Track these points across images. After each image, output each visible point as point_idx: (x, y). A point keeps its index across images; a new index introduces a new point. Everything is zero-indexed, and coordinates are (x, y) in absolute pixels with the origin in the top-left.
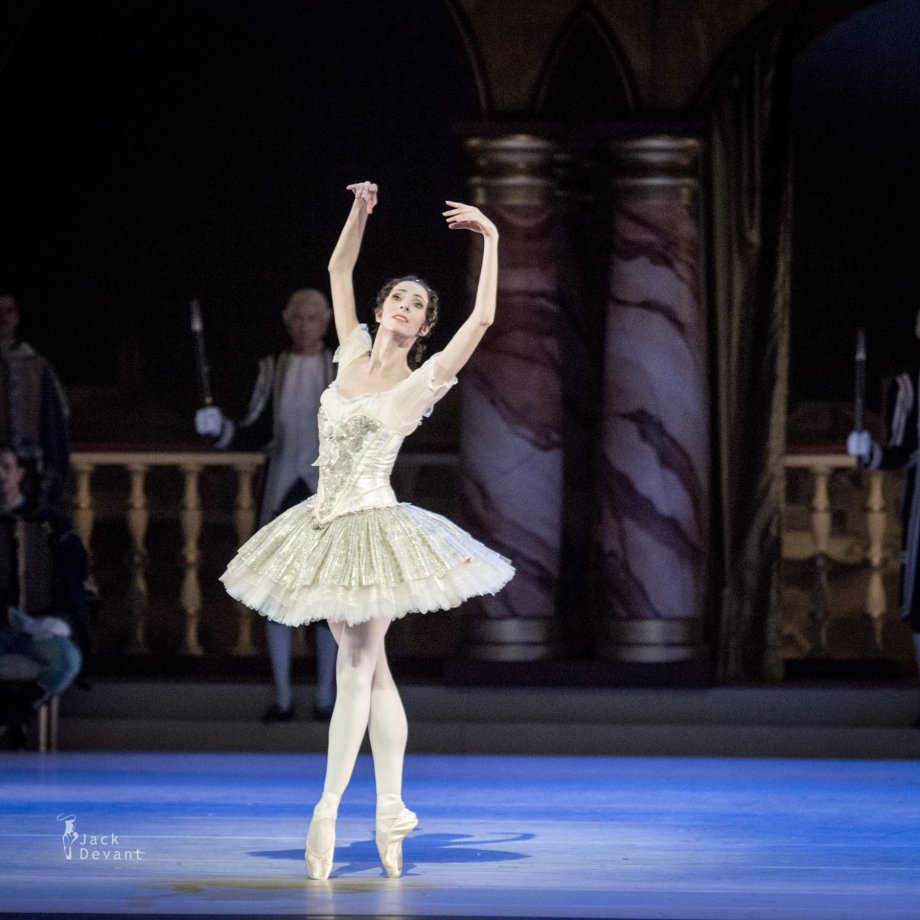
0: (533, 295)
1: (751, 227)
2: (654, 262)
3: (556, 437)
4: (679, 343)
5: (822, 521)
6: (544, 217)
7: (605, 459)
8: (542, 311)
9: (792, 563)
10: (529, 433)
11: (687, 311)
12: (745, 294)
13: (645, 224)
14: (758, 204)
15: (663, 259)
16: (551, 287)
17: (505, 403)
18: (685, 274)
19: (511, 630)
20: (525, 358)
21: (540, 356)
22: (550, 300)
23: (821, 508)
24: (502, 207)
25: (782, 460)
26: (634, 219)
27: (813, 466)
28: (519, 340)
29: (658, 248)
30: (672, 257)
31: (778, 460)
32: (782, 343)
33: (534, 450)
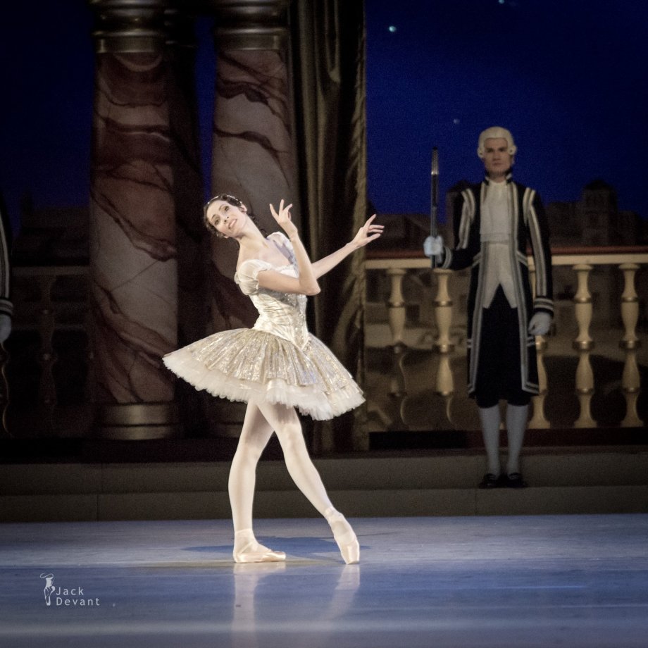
0: (149, 129)
1: (333, 67)
2: (251, 99)
3: (171, 249)
4: (275, 168)
5: (398, 315)
6: (154, 64)
7: (213, 266)
8: (158, 143)
9: (373, 350)
10: (149, 247)
11: (280, 139)
13: (243, 67)
14: (338, 48)
15: (258, 96)
16: (162, 122)
17: (128, 222)
18: (278, 108)
19: (137, 414)
20: (144, 183)
21: (157, 180)
22: (164, 133)
23: (397, 304)
24: (121, 54)
25: (363, 263)
26: (234, 62)
27: (390, 268)
28: (138, 168)
29: (254, 88)
30: (267, 95)
31: (360, 263)
32: (361, 165)
33: (155, 260)
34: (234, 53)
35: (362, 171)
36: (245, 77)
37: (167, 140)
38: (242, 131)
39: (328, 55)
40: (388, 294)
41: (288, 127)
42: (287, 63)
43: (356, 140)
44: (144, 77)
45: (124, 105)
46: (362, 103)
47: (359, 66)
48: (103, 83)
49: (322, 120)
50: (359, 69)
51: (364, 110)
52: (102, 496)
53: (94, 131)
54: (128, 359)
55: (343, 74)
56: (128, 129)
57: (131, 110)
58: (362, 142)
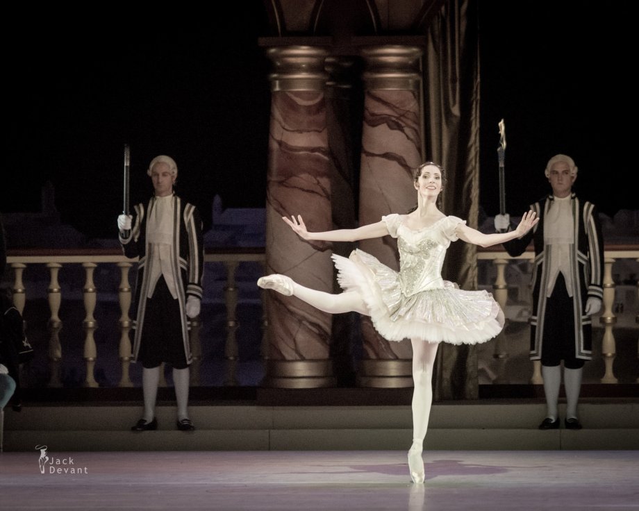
0: (313, 150)
1: (454, 104)
2: (391, 128)
5: (502, 294)
6: (317, 100)
11: (412, 162)
13: (385, 103)
15: (397, 126)
16: (323, 145)
18: (411, 135)
19: (301, 369)
20: (308, 191)
21: (318, 189)
22: (324, 153)
23: (501, 286)
24: (292, 92)
25: (476, 256)
26: (379, 100)
27: (496, 259)
28: (304, 179)
29: (394, 119)
30: (403, 125)
31: (473, 255)
32: (475, 179)
33: (315, 251)
34: (379, 92)
35: (476, 184)
36: (386, 111)
37: (326, 158)
38: (382, 153)
39: (450, 93)
40: (495, 279)
41: (419, 150)
42: (419, 102)
43: (471, 160)
44: (309, 110)
45: (293, 131)
46: (477, 131)
47: (475, 103)
48: (277, 113)
49: (446, 145)
50: (474, 106)
51: (478, 138)
52: (272, 431)
53: (268, 150)
54: (293, 326)
55: (461, 110)
56: (296, 149)
57: (299, 135)
58: (476, 162)
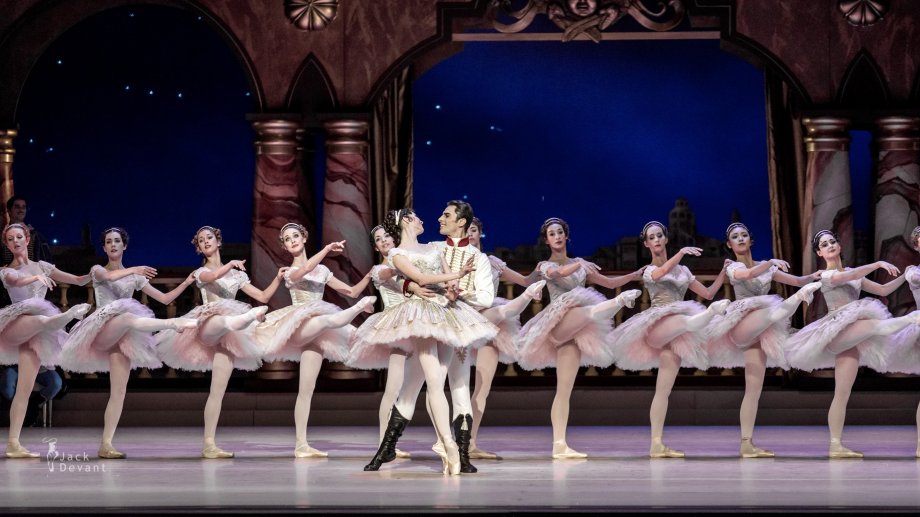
0: (287, 199)
1: (394, 164)
2: (346, 182)
4: (359, 222)
6: (290, 161)
8: (290, 206)
11: (362, 208)
12: (391, 197)
13: (341, 163)
14: (397, 153)
15: (350, 180)
16: (295, 195)
17: (273, 252)
18: (361, 188)
22: (294, 201)
24: (271, 155)
26: (336, 161)
29: (348, 176)
30: (355, 180)
34: (337, 155)
36: (343, 170)
37: (296, 205)
38: (340, 201)
39: (391, 157)
41: (367, 199)
42: (367, 162)
44: (285, 169)
45: (272, 185)
47: (409, 164)
48: (260, 172)
49: (387, 196)
50: (409, 166)
51: (412, 190)
52: (257, 413)
53: (253, 199)
55: (399, 169)
56: (273, 198)
57: (277, 188)
